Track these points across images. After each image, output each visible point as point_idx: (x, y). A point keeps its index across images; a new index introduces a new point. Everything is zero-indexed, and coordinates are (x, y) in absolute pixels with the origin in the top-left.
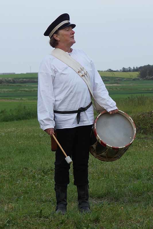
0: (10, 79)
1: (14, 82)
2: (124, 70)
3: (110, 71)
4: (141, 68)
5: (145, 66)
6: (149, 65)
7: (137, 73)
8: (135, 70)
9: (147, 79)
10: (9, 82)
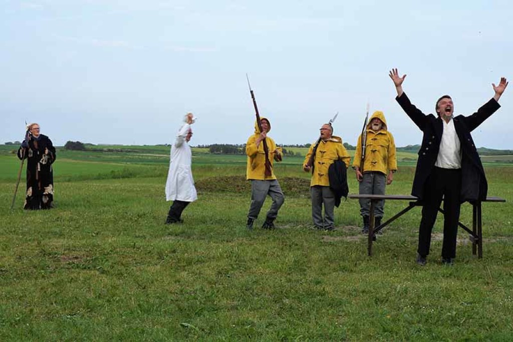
0: (119, 149)
1: (122, 151)
7: (209, 149)
8: (207, 147)
9: (215, 154)
10: (118, 151)
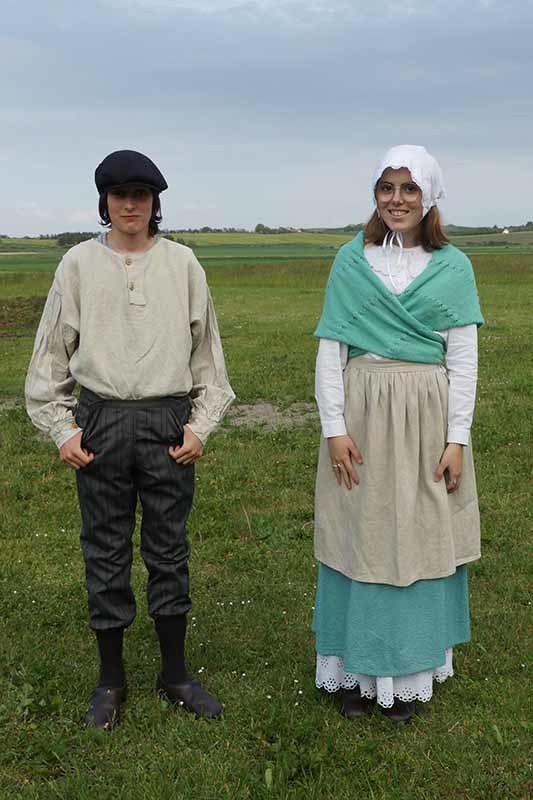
2: (42, 238)
3: (27, 238)
4: (60, 235)
5: (63, 234)
6: (68, 234)
8: (54, 238)
